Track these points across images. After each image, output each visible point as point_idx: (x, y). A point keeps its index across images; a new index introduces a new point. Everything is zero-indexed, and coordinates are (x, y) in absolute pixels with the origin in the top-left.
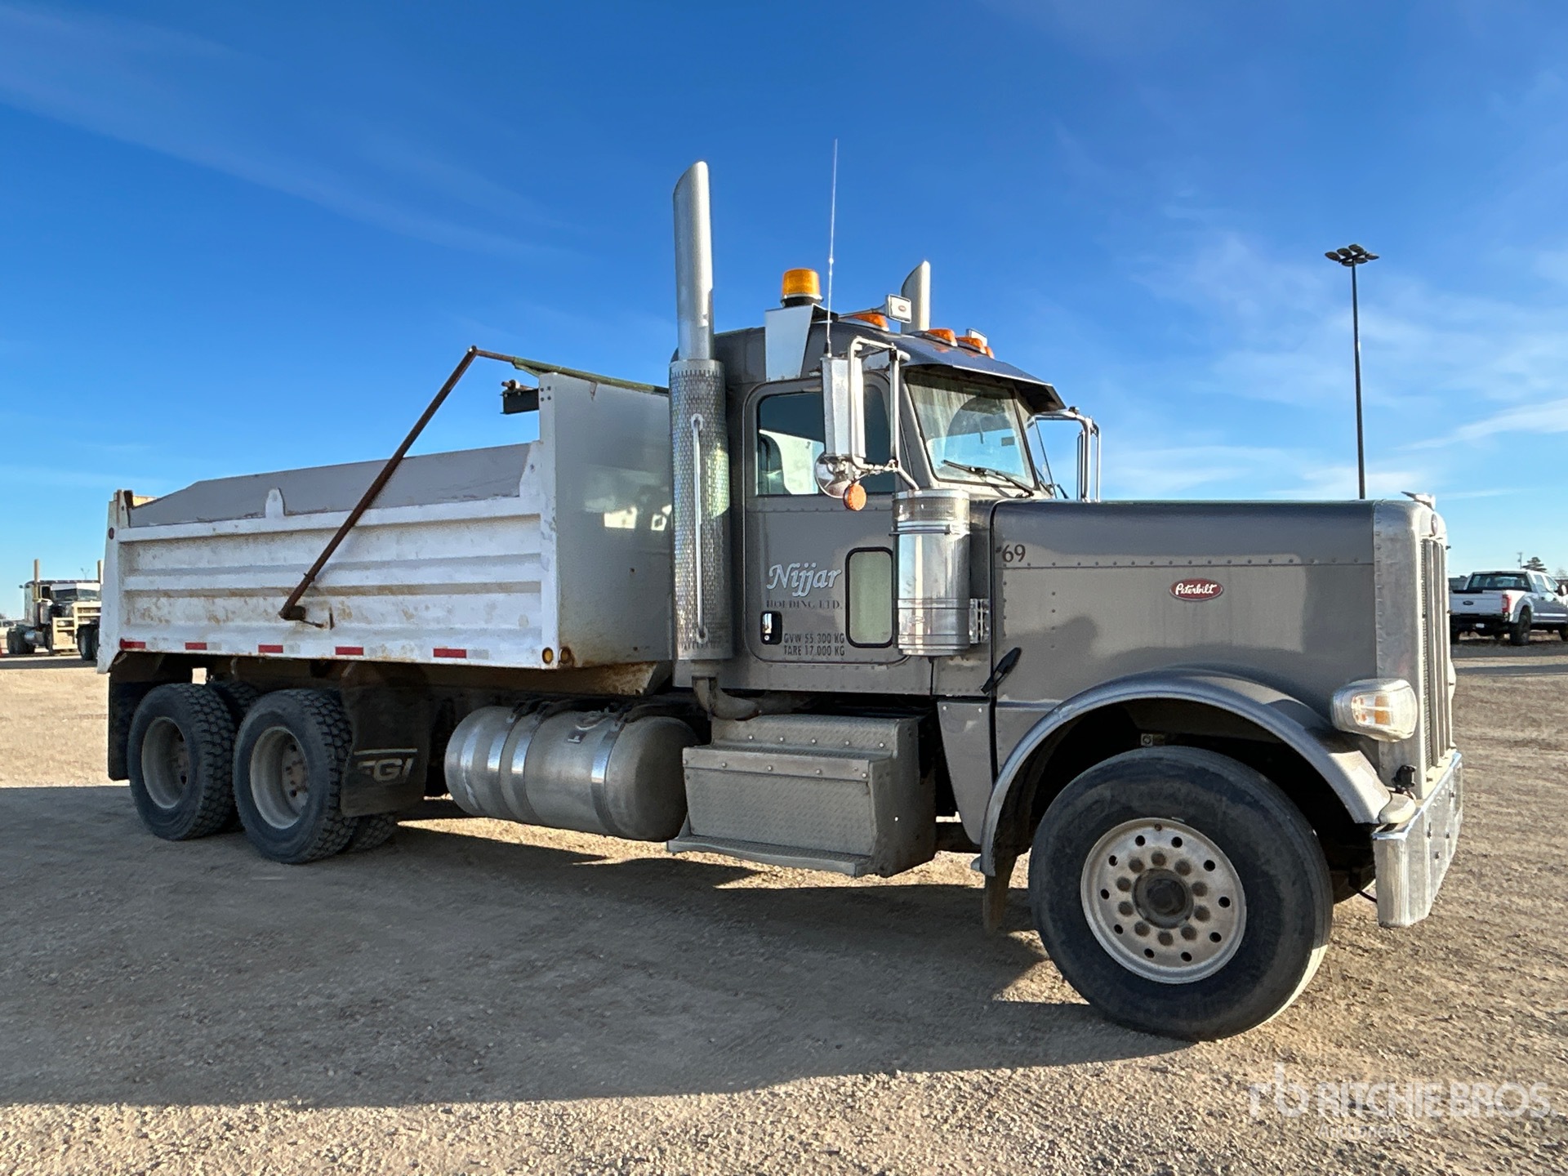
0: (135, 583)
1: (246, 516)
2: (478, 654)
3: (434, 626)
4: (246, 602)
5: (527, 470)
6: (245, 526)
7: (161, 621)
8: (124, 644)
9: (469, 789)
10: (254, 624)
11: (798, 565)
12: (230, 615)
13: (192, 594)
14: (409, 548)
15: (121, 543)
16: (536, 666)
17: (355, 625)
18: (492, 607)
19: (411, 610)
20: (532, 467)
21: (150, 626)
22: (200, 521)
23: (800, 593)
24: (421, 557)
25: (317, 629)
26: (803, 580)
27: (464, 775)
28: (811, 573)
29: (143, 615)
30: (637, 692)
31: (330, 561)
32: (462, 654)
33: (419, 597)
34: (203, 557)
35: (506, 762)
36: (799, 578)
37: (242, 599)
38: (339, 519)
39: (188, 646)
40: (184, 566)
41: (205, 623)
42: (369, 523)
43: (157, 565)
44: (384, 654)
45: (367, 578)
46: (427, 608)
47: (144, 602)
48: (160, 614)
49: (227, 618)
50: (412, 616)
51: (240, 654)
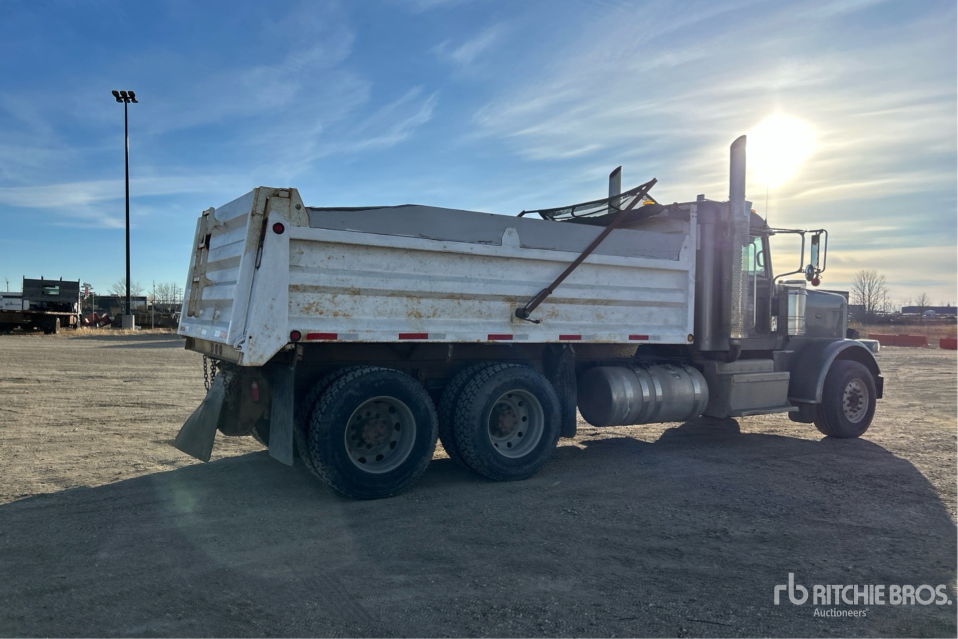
0: (300, 278)
1: (480, 242)
2: (655, 337)
3: (614, 323)
4: (459, 303)
5: (683, 250)
6: (479, 249)
7: (336, 315)
8: (295, 335)
10: (463, 320)
12: (438, 312)
13: (393, 294)
14: (605, 278)
15: (291, 240)
16: (684, 343)
17: (558, 322)
18: (651, 314)
19: (603, 314)
20: (686, 246)
21: (323, 320)
22: (423, 237)
24: (611, 284)
25: (535, 324)
27: (628, 402)
29: (308, 309)
31: (564, 282)
32: (646, 338)
33: (608, 307)
34: (409, 265)
35: (653, 390)
37: (456, 301)
39: (402, 336)
40: (379, 270)
41: (403, 318)
42: (591, 262)
43: (333, 265)
44: (596, 339)
45: (584, 294)
46: (613, 313)
47: (311, 297)
48: (337, 309)
49: (434, 315)
50: (603, 317)
51: (468, 341)
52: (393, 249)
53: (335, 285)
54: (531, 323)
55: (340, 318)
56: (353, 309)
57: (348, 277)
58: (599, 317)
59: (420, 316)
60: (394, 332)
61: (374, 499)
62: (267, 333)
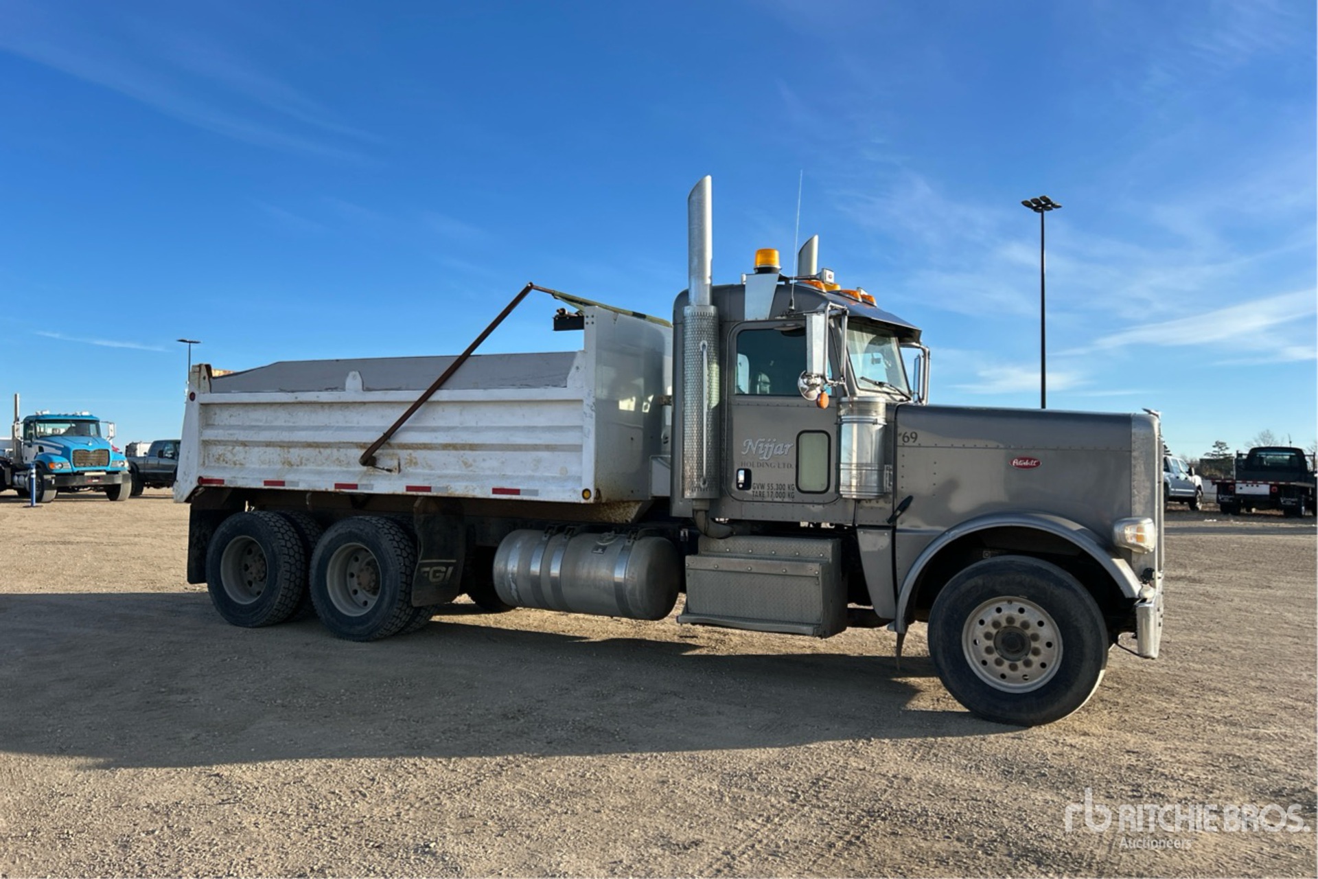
0: (210, 434)
1: (327, 390)
2: (530, 492)
3: (488, 473)
4: (320, 452)
5: (573, 370)
6: (325, 396)
7: (235, 464)
8: (201, 480)
9: (513, 586)
10: (326, 468)
11: (764, 440)
12: (304, 461)
13: (269, 444)
14: (470, 418)
15: (202, 404)
17: (419, 471)
19: (470, 461)
20: (578, 368)
21: (225, 468)
22: (281, 391)
23: (765, 458)
24: (480, 424)
25: (388, 473)
26: (766, 450)
27: (510, 576)
28: (772, 446)
29: (218, 459)
30: (627, 521)
31: (404, 425)
32: (517, 492)
33: (477, 453)
34: (281, 418)
35: (546, 566)
36: (764, 448)
37: (317, 450)
38: (416, 395)
39: (266, 483)
40: (261, 424)
41: (279, 466)
42: (440, 400)
43: (233, 421)
44: (450, 492)
45: (436, 438)
46: (484, 460)
47: (219, 450)
48: (235, 459)
49: (301, 463)
50: (471, 465)
51: (317, 489)
53: (227, 439)
54: (385, 472)
55: (238, 466)
56: (244, 458)
57: (235, 432)
58: (466, 464)
59: (292, 465)
60: (261, 479)
62: (185, 478)
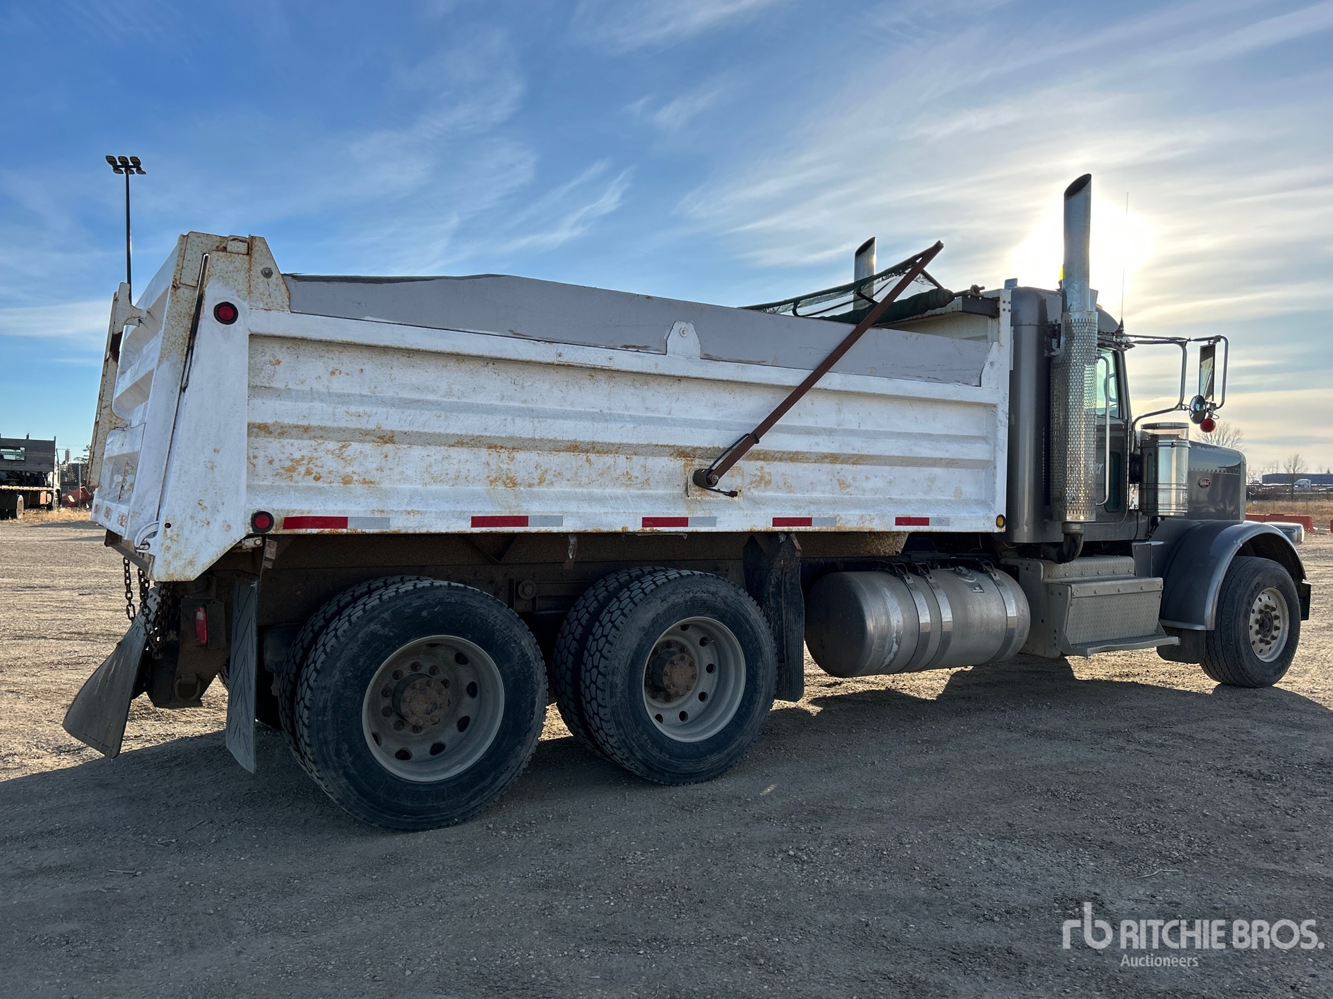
0: (270, 411)
1: (626, 347)
2: (940, 521)
3: (869, 496)
4: (588, 460)
5: (986, 365)
6: (623, 359)
7: (347, 480)
8: (261, 520)
9: (895, 647)
10: (596, 491)
12: (549, 477)
13: (460, 442)
14: (853, 416)
15: (252, 336)
16: (990, 531)
17: (770, 494)
18: (932, 479)
19: (849, 479)
20: (992, 364)
21: (320, 491)
22: (516, 336)
24: (863, 428)
25: (729, 498)
27: (895, 635)
29: (291, 469)
31: (781, 421)
32: (925, 521)
33: (859, 467)
37: (583, 456)
38: (795, 378)
39: (476, 521)
40: (431, 397)
41: (480, 488)
42: (829, 388)
43: (339, 385)
44: (838, 525)
45: (817, 444)
46: (867, 478)
47: (297, 448)
48: (349, 470)
49: (541, 481)
50: (849, 486)
51: (605, 529)
52: (459, 357)
53: (343, 424)
54: (722, 497)
55: (357, 488)
56: (380, 469)
57: (369, 409)
58: (842, 484)
59: (515, 484)
60: (462, 513)
61: (423, 830)
62: (202, 515)
